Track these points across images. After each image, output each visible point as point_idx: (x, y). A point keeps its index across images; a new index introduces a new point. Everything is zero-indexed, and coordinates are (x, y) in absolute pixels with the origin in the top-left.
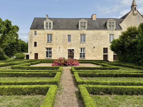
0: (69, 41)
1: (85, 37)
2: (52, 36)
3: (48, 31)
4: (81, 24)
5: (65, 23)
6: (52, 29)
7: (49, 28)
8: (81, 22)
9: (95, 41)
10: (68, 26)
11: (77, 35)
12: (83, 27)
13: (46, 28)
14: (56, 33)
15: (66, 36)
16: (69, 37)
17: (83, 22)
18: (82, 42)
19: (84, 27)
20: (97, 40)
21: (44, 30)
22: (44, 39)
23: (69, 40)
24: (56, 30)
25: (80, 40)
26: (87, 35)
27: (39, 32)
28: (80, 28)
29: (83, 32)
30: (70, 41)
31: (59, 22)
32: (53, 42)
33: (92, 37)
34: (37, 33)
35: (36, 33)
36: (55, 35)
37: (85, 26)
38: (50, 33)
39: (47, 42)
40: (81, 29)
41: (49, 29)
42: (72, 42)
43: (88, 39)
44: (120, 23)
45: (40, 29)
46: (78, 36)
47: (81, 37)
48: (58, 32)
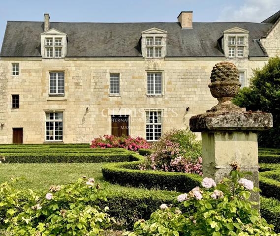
0: (115, 92)
1: (160, 79)
2: (63, 78)
3: (52, 61)
4: (148, 44)
5: (102, 38)
6: (63, 56)
7: (57, 53)
8: (147, 37)
9: (190, 90)
10: (109, 46)
11: (136, 74)
12: (154, 50)
13: (48, 53)
14: (76, 69)
15: (107, 77)
16: (115, 79)
17: (154, 36)
18: (152, 92)
19: (156, 49)
20: (195, 86)
21: (40, 59)
22: (40, 87)
23: (115, 88)
24: (75, 59)
25: (146, 87)
26: (166, 74)
27: (27, 65)
28: (144, 52)
29: (155, 65)
30: (118, 92)
31: (82, 36)
32: (66, 93)
33: (181, 80)
34: (20, 68)
35: (18, 70)
36: (72, 75)
37: (160, 48)
38: (60, 68)
39: (50, 96)
40: (148, 56)
41: (57, 56)
42: (123, 93)
43: (170, 86)
44: (262, 38)
45: (29, 58)
46: (141, 77)
47: (148, 78)
48: (81, 65)
